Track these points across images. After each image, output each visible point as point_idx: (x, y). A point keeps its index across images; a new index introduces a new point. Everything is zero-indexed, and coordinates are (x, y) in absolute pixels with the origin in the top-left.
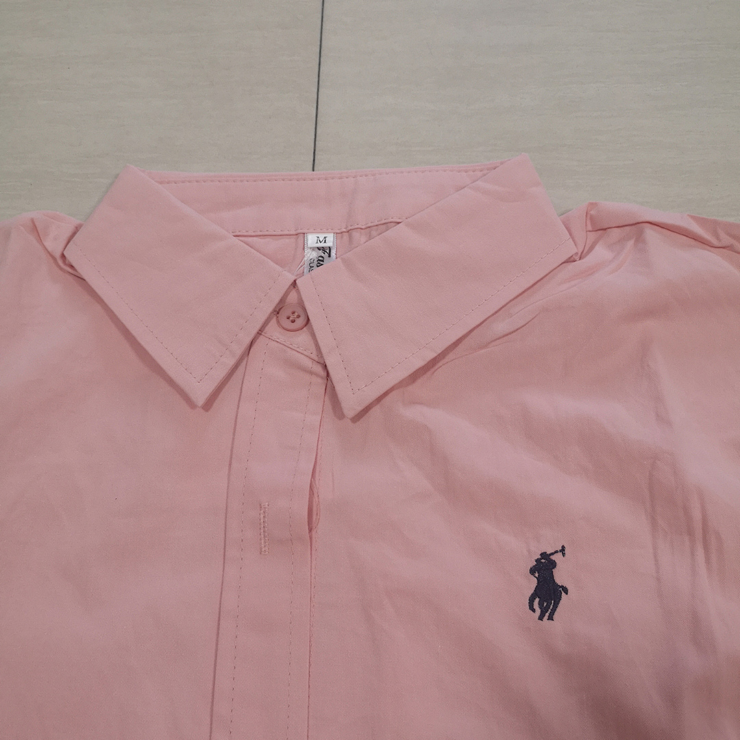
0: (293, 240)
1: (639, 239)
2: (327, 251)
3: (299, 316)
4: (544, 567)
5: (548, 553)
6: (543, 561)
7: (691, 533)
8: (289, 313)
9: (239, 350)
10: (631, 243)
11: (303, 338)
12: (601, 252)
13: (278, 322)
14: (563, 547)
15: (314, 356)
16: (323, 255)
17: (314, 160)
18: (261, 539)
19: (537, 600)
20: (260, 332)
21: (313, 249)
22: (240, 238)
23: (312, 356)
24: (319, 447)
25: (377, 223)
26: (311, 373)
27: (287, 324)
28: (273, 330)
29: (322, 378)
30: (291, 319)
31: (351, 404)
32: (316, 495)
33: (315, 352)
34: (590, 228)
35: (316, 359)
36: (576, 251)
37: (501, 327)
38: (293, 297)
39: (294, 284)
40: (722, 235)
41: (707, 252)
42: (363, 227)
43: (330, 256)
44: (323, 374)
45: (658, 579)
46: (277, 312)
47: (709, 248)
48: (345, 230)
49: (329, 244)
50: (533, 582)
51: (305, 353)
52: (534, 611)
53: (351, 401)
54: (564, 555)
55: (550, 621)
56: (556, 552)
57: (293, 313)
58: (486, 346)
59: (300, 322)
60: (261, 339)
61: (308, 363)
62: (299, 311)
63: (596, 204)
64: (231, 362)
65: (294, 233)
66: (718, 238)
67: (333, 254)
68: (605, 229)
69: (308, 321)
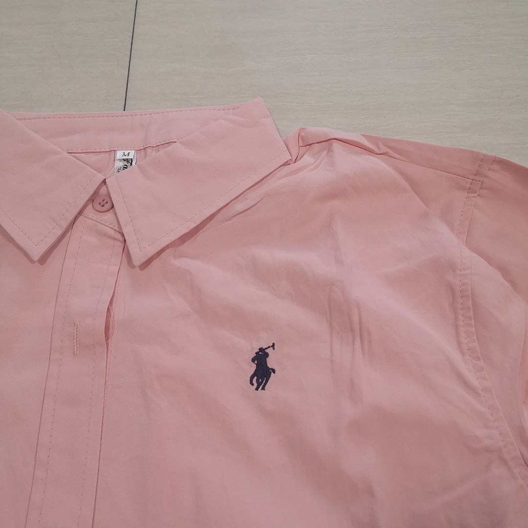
0: (107, 154)
1: (330, 150)
2: (129, 161)
3: (107, 203)
4: (261, 357)
5: (264, 348)
6: (260, 353)
7: (352, 331)
8: (100, 200)
9: (65, 225)
10: (325, 152)
11: (109, 216)
12: (307, 159)
13: (93, 207)
14: (273, 344)
15: (116, 228)
16: (127, 164)
17: (125, 104)
18: (74, 346)
19: (255, 378)
20: (80, 213)
21: (120, 160)
22: (72, 154)
24: (117, 286)
25: (163, 143)
26: (115, 239)
27: (99, 208)
28: (89, 212)
29: (121, 242)
30: (101, 204)
31: (138, 257)
32: (112, 316)
33: (117, 225)
34: (301, 144)
35: (118, 229)
36: (291, 158)
37: (239, 206)
38: (103, 190)
39: (104, 182)
40: (381, 146)
41: (372, 157)
42: (154, 146)
43: (131, 165)
44: (121, 239)
45: (332, 361)
46: (92, 200)
47: (374, 155)
48: (142, 148)
49: (131, 157)
50: (253, 367)
51: (111, 226)
52: (253, 385)
53: (139, 255)
54: (274, 349)
55: (263, 391)
56: (269, 347)
57: (104, 200)
58: (230, 219)
59: (108, 206)
60: (81, 218)
61: (112, 233)
62: (107, 199)
63: (304, 128)
64: (59, 232)
65: (109, 150)
66: (379, 148)
67: (134, 163)
68: (310, 145)
69: (113, 206)
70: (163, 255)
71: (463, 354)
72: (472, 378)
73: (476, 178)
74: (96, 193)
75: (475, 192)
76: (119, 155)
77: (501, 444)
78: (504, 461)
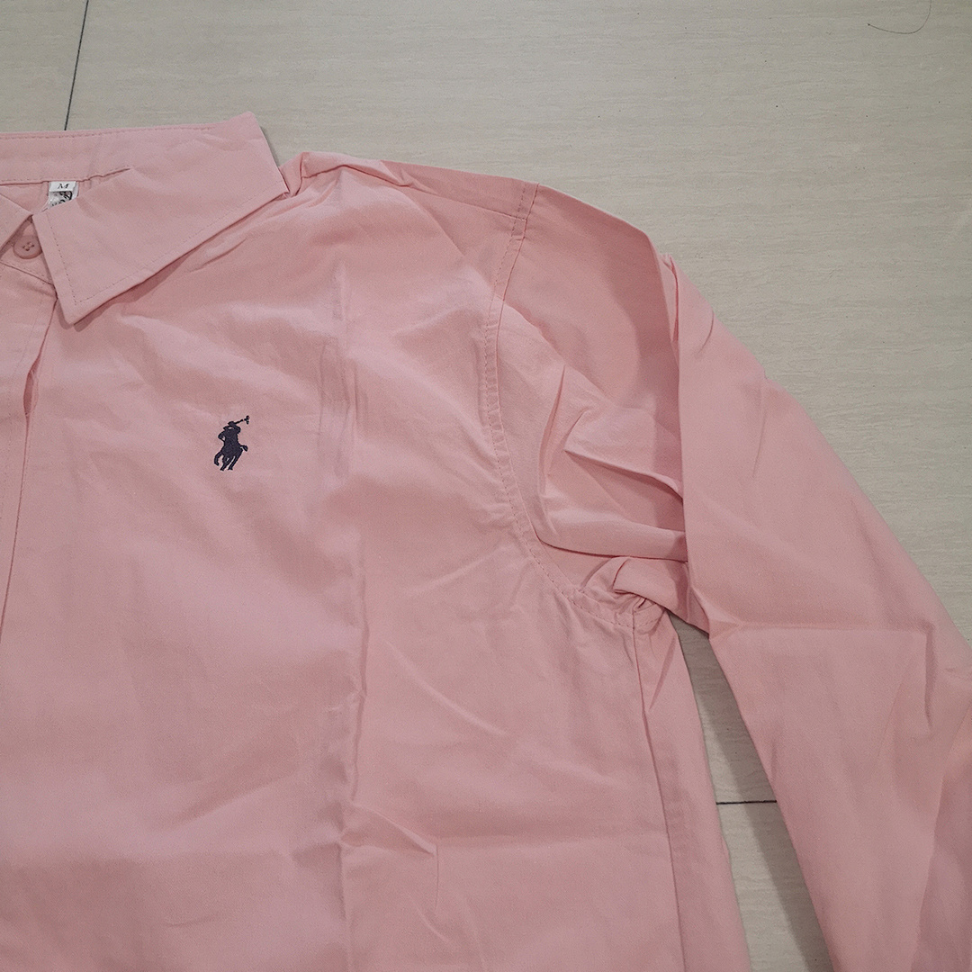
0: (37, 187)
1: (338, 179)
2: (66, 195)
3: (33, 246)
4: (230, 434)
5: (235, 422)
6: (230, 428)
7: (347, 398)
8: (24, 242)
10: (333, 183)
11: (36, 262)
12: (310, 192)
13: (14, 251)
14: (248, 417)
15: (45, 278)
16: (64, 198)
17: (67, 122)
19: (222, 457)
21: (55, 193)
23: (43, 278)
25: (114, 171)
26: (42, 292)
27: (22, 252)
28: (9, 257)
29: (50, 296)
30: (26, 248)
31: (73, 313)
32: (34, 383)
33: (45, 274)
34: (304, 174)
35: (47, 280)
36: (287, 191)
37: (212, 251)
38: (28, 230)
39: (30, 219)
40: (405, 174)
41: (394, 190)
42: (102, 175)
43: (70, 199)
44: (51, 292)
45: (319, 434)
46: (11, 242)
47: (397, 187)
48: (86, 178)
49: (70, 189)
50: (220, 445)
51: (37, 275)
52: (218, 464)
53: (73, 311)
54: (248, 423)
55: (230, 471)
56: (242, 421)
57: (28, 243)
58: (202, 267)
59: (34, 251)
61: (39, 284)
62: (33, 242)
63: (308, 153)
65: (40, 181)
66: (403, 179)
67: (74, 196)
68: (316, 175)
69: (41, 251)
70: (108, 312)
71: (483, 424)
72: (489, 449)
73: (520, 214)
74: (18, 234)
75: (521, 234)
76: (54, 187)
77: (512, 518)
78: (515, 537)
